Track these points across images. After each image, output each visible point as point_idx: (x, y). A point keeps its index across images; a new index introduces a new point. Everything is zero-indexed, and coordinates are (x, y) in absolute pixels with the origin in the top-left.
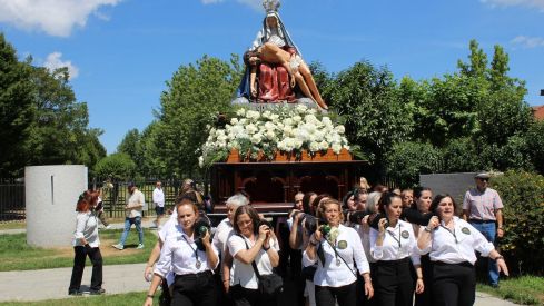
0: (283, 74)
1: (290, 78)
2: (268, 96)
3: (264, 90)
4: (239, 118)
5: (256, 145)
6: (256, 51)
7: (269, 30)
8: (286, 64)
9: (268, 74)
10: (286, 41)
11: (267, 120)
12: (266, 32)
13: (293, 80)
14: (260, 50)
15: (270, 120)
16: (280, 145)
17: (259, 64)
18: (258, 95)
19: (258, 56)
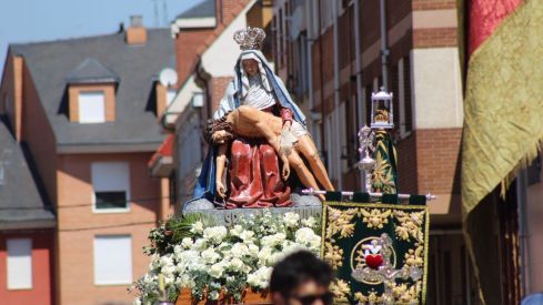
0: (269, 158)
1: (281, 163)
2: (243, 196)
3: (239, 186)
4: (195, 237)
5: (216, 281)
6: (223, 120)
7: (245, 80)
8: (274, 140)
9: (244, 158)
10: (275, 97)
11: (237, 240)
12: (241, 83)
13: (286, 167)
14: (230, 119)
15: (241, 241)
16: (251, 278)
17: (229, 141)
18: (228, 193)
19: (227, 129)
